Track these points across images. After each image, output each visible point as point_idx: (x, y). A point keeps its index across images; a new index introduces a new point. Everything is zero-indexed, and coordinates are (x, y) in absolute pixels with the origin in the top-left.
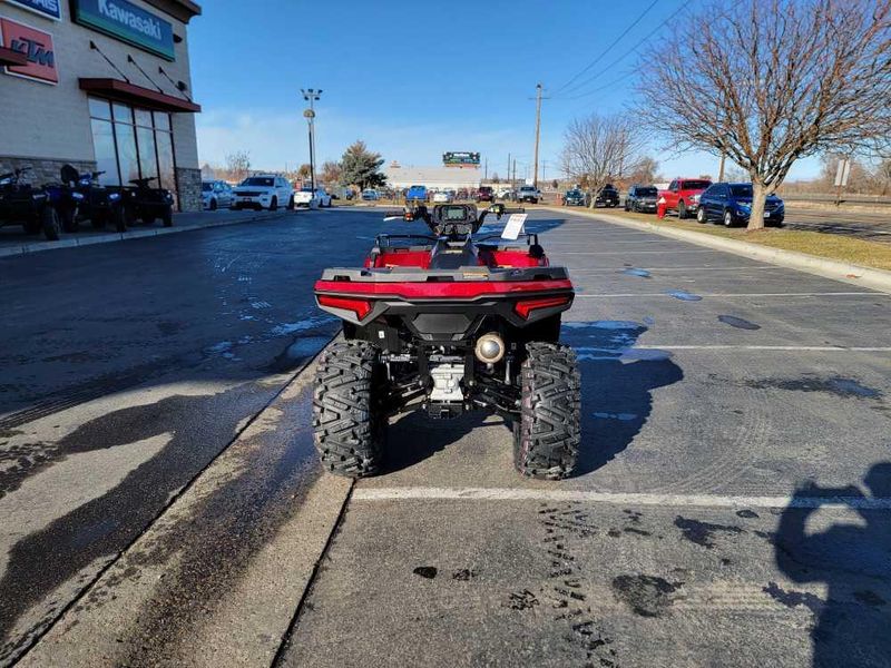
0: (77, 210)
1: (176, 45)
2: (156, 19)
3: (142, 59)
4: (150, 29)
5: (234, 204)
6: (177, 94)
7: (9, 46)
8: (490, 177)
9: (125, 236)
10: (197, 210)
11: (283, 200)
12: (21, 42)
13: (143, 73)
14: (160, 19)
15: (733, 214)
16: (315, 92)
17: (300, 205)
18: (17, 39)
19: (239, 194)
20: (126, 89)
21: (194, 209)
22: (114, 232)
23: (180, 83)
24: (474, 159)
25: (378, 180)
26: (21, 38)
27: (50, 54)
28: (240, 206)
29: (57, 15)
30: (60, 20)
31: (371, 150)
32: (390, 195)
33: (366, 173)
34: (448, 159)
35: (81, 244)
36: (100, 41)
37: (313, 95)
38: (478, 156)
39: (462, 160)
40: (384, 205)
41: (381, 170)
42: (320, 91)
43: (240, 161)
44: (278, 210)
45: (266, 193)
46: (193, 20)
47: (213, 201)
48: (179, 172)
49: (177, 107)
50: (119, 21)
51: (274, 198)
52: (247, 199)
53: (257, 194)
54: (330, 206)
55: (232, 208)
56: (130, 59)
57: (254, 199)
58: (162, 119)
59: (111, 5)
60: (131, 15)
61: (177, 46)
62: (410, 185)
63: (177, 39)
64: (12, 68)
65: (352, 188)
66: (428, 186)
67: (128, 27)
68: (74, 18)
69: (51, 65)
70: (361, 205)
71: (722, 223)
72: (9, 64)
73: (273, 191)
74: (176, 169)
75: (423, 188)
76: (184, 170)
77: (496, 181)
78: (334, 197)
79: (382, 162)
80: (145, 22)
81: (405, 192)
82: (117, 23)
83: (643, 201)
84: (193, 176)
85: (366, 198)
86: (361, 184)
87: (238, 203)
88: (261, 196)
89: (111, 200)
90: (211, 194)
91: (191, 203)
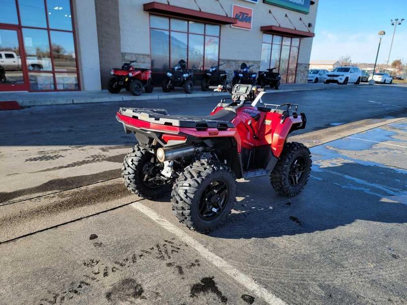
3: (292, 15)
5: (326, 80)
6: (306, 30)
7: (235, 17)
10: (303, 83)
12: (240, 14)
13: (290, 21)
16: (400, 21)
18: (238, 13)
19: (329, 76)
20: (279, 30)
21: (302, 82)
23: (309, 24)
26: (240, 13)
27: (250, 17)
28: (328, 82)
30: (257, 3)
36: (273, 9)
42: (403, 20)
44: (348, 85)
45: (343, 75)
47: (317, 78)
48: (299, 65)
49: (304, 36)
51: (347, 78)
52: (331, 78)
53: (338, 76)
54: (391, 83)
55: (325, 83)
56: (286, 16)
57: (335, 78)
58: (296, 41)
61: (311, 6)
63: (312, 3)
64: (234, 25)
67: (288, 1)
68: (264, 1)
69: (250, 22)
72: (233, 23)
73: (347, 75)
74: (297, 64)
76: (301, 64)
84: (306, 67)
87: (328, 80)
88: (340, 77)
89: (252, 77)
90: (317, 76)
91: (301, 80)
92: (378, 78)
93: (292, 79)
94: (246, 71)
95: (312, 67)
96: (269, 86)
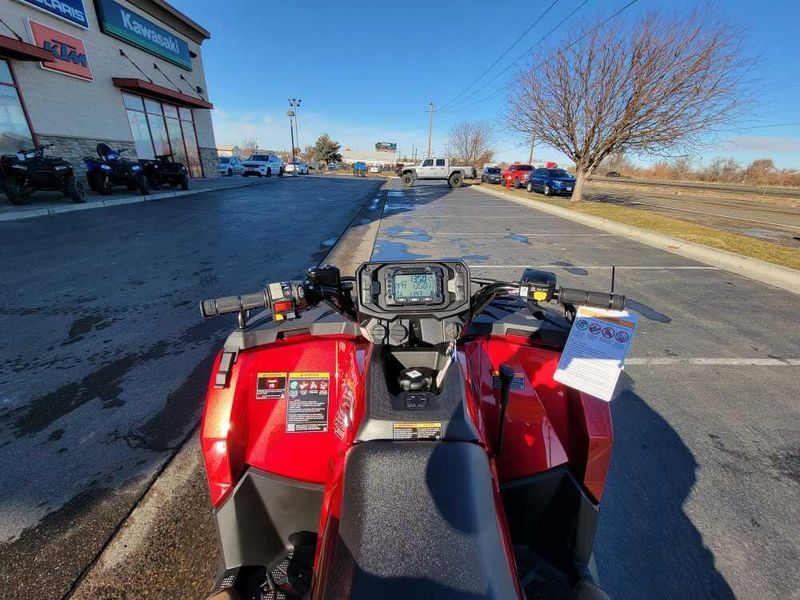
0: (107, 178)
1: (192, 59)
2: (174, 38)
3: (164, 66)
4: (171, 45)
5: (243, 172)
6: (196, 95)
7: (42, 46)
8: (402, 158)
9: (148, 198)
10: (215, 177)
11: (276, 170)
12: (53, 44)
13: (165, 77)
14: (177, 38)
15: (551, 188)
16: (297, 101)
17: (289, 173)
18: (49, 41)
19: (246, 166)
20: (150, 88)
21: (213, 176)
22: (139, 195)
23: (198, 88)
24: (393, 147)
25: (337, 158)
26: (53, 41)
27: (82, 55)
28: (247, 174)
29: (85, 24)
30: (90, 30)
31: (332, 139)
32: (345, 167)
33: (330, 153)
34: (379, 146)
35: (107, 205)
36: (127, 49)
37: (295, 103)
38: (395, 145)
39: (386, 147)
40: (341, 174)
41: (339, 152)
42: (300, 101)
43: (252, 144)
44: (272, 177)
45: (264, 166)
46: (205, 41)
47: (230, 169)
48: (201, 151)
49: (196, 105)
50: (142, 36)
51: (269, 169)
52: (250, 169)
53: (257, 166)
54: (307, 173)
55: (244, 175)
56: (156, 67)
57: (256, 169)
58: (185, 113)
59: (134, 22)
60: (153, 32)
62: (356, 161)
63: (193, 55)
64: (47, 64)
65: (322, 162)
66: (367, 162)
67: (151, 42)
68: (102, 30)
69: (84, 65)
70: (327, 173)
71: (543, 193)
72: (43, 60)
73: (268, 164)
74: (199, 148)
75: (364, 164)
76: (204, 149)
77: (405, 160)
78: (311, 168)
79: (339, 147)
80: (165, 39)
81: (353, 166)
82: (141, 36)
83: (493, 176)
84: (213, 154)
85: (331, 169)
86: (327, 160)
87: (246, 172)
88: (260, 168)
89: (133, 171)
90: (229, 166)
91: (212, 172)
92: (289, 168)
93: (198, 171)
94: (115, 160)
95: (220, 154)
96: (167, 185)
